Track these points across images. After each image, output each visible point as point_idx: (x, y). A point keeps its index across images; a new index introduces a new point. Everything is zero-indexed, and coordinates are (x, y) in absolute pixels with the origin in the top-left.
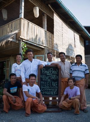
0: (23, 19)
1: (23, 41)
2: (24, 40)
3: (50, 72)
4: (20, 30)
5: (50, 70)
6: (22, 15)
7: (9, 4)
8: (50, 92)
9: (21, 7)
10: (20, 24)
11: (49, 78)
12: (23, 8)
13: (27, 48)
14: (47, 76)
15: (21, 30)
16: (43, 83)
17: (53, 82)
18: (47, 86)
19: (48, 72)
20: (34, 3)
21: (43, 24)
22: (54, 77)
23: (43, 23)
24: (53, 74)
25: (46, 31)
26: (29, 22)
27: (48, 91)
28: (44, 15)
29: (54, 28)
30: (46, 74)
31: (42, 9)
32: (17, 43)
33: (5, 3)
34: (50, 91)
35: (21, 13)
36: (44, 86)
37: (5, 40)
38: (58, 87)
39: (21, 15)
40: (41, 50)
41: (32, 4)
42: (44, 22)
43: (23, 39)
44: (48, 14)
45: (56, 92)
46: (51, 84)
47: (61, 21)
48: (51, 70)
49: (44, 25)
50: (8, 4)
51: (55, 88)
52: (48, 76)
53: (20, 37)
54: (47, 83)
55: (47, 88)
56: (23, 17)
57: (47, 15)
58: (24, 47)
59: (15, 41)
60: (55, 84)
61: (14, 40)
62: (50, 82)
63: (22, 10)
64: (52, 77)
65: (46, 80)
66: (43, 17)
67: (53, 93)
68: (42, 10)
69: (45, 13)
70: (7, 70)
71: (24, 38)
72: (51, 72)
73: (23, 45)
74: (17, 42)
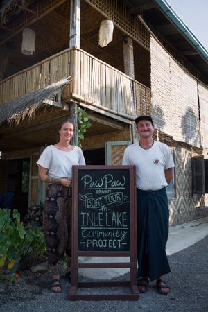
0: (78, 50)
1: (79, 106)
2: (83, 102)
3: (104, 186)
4: (72, 78)
5: (104, 180)
6: (77, 41)
7: (42, 16)
8: (106, 240)
9: (73, 22)
10: (72, 63)
11: (104, 202)
12: (78, 23)
13: (89, 125)
14: (96, 195)
15: (76, 78)
16: (86, 215)
17: (114, 213)
18: (97, 223)
19: (98, 186)
20: (102, 13)
21: (125, 64)
22: (116, 199)
23: (125, 61)
24: (113, 191)
25: (133, 81)
26: (92, 58)
27: (102, 237)
28: (126, 42)
29: (150, 72)
30: (93, 191)
31: (122, 27)
32: (66, 111)
33: (33, 14)
34: (106, 238)
35: (73, 36)
36: (90, 225)
37: (36, 103)
38: (129, 227)
39: (74, 42)
40: (121, 128)
41: (99, 13)
42: (128, 57)
43: (79, 100)
44: (135, 39)
45: (123, 242)
46: (110, 217)
47: (168, 55)
48: (109, 178)
49: (128, 65)
50: (39, 16)
51: (120, 231)
52: (101, 195)
53: (74, 95)
54: (97, 215)
55: (99, 230)
56: (78, 45)
57: (133, 40)
58: (82, 120)
59: (59, 106)
60: (121, 219)
61: (58, 104)
62: (105, 213)
63: (75, 28)
64: (112, 199)
65: (94, 207)
66: (124, 46)
67: (116, 244)
68: (122, 29)
69: (129, 36)
70: (32, 180)
71: (82, 98)
72: (109, 185)
73: (80, 114)
74: (66, 108)
